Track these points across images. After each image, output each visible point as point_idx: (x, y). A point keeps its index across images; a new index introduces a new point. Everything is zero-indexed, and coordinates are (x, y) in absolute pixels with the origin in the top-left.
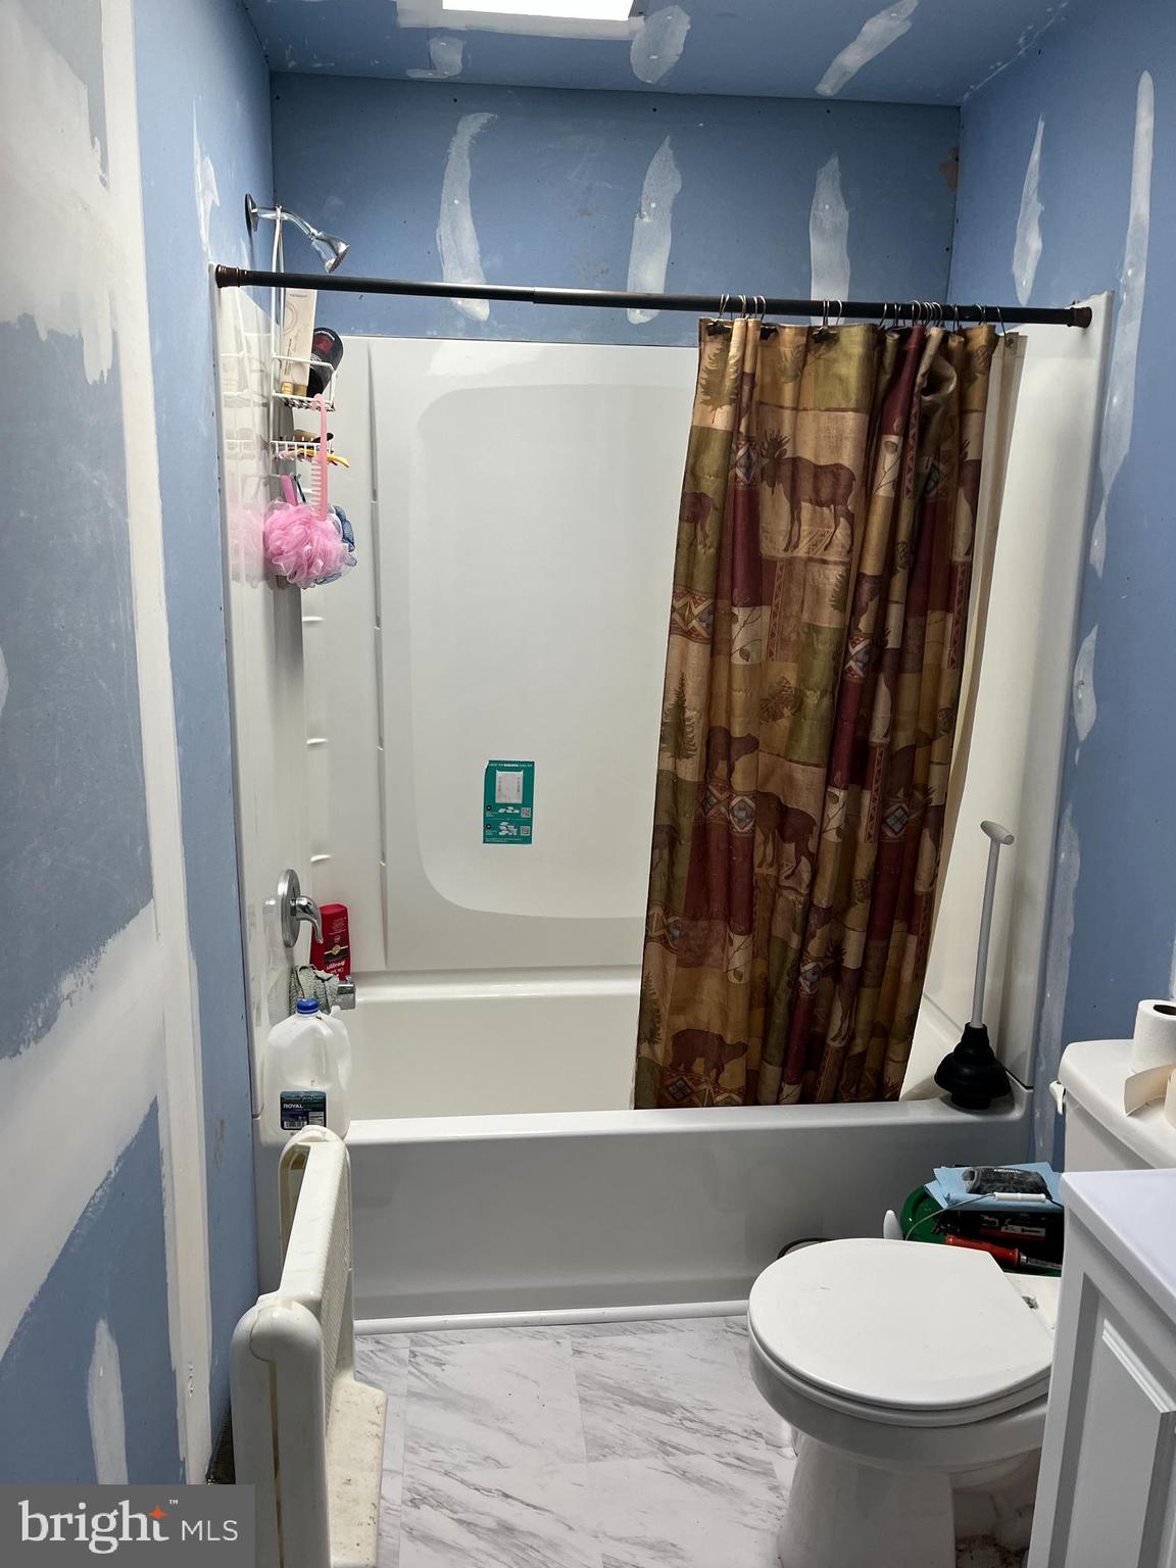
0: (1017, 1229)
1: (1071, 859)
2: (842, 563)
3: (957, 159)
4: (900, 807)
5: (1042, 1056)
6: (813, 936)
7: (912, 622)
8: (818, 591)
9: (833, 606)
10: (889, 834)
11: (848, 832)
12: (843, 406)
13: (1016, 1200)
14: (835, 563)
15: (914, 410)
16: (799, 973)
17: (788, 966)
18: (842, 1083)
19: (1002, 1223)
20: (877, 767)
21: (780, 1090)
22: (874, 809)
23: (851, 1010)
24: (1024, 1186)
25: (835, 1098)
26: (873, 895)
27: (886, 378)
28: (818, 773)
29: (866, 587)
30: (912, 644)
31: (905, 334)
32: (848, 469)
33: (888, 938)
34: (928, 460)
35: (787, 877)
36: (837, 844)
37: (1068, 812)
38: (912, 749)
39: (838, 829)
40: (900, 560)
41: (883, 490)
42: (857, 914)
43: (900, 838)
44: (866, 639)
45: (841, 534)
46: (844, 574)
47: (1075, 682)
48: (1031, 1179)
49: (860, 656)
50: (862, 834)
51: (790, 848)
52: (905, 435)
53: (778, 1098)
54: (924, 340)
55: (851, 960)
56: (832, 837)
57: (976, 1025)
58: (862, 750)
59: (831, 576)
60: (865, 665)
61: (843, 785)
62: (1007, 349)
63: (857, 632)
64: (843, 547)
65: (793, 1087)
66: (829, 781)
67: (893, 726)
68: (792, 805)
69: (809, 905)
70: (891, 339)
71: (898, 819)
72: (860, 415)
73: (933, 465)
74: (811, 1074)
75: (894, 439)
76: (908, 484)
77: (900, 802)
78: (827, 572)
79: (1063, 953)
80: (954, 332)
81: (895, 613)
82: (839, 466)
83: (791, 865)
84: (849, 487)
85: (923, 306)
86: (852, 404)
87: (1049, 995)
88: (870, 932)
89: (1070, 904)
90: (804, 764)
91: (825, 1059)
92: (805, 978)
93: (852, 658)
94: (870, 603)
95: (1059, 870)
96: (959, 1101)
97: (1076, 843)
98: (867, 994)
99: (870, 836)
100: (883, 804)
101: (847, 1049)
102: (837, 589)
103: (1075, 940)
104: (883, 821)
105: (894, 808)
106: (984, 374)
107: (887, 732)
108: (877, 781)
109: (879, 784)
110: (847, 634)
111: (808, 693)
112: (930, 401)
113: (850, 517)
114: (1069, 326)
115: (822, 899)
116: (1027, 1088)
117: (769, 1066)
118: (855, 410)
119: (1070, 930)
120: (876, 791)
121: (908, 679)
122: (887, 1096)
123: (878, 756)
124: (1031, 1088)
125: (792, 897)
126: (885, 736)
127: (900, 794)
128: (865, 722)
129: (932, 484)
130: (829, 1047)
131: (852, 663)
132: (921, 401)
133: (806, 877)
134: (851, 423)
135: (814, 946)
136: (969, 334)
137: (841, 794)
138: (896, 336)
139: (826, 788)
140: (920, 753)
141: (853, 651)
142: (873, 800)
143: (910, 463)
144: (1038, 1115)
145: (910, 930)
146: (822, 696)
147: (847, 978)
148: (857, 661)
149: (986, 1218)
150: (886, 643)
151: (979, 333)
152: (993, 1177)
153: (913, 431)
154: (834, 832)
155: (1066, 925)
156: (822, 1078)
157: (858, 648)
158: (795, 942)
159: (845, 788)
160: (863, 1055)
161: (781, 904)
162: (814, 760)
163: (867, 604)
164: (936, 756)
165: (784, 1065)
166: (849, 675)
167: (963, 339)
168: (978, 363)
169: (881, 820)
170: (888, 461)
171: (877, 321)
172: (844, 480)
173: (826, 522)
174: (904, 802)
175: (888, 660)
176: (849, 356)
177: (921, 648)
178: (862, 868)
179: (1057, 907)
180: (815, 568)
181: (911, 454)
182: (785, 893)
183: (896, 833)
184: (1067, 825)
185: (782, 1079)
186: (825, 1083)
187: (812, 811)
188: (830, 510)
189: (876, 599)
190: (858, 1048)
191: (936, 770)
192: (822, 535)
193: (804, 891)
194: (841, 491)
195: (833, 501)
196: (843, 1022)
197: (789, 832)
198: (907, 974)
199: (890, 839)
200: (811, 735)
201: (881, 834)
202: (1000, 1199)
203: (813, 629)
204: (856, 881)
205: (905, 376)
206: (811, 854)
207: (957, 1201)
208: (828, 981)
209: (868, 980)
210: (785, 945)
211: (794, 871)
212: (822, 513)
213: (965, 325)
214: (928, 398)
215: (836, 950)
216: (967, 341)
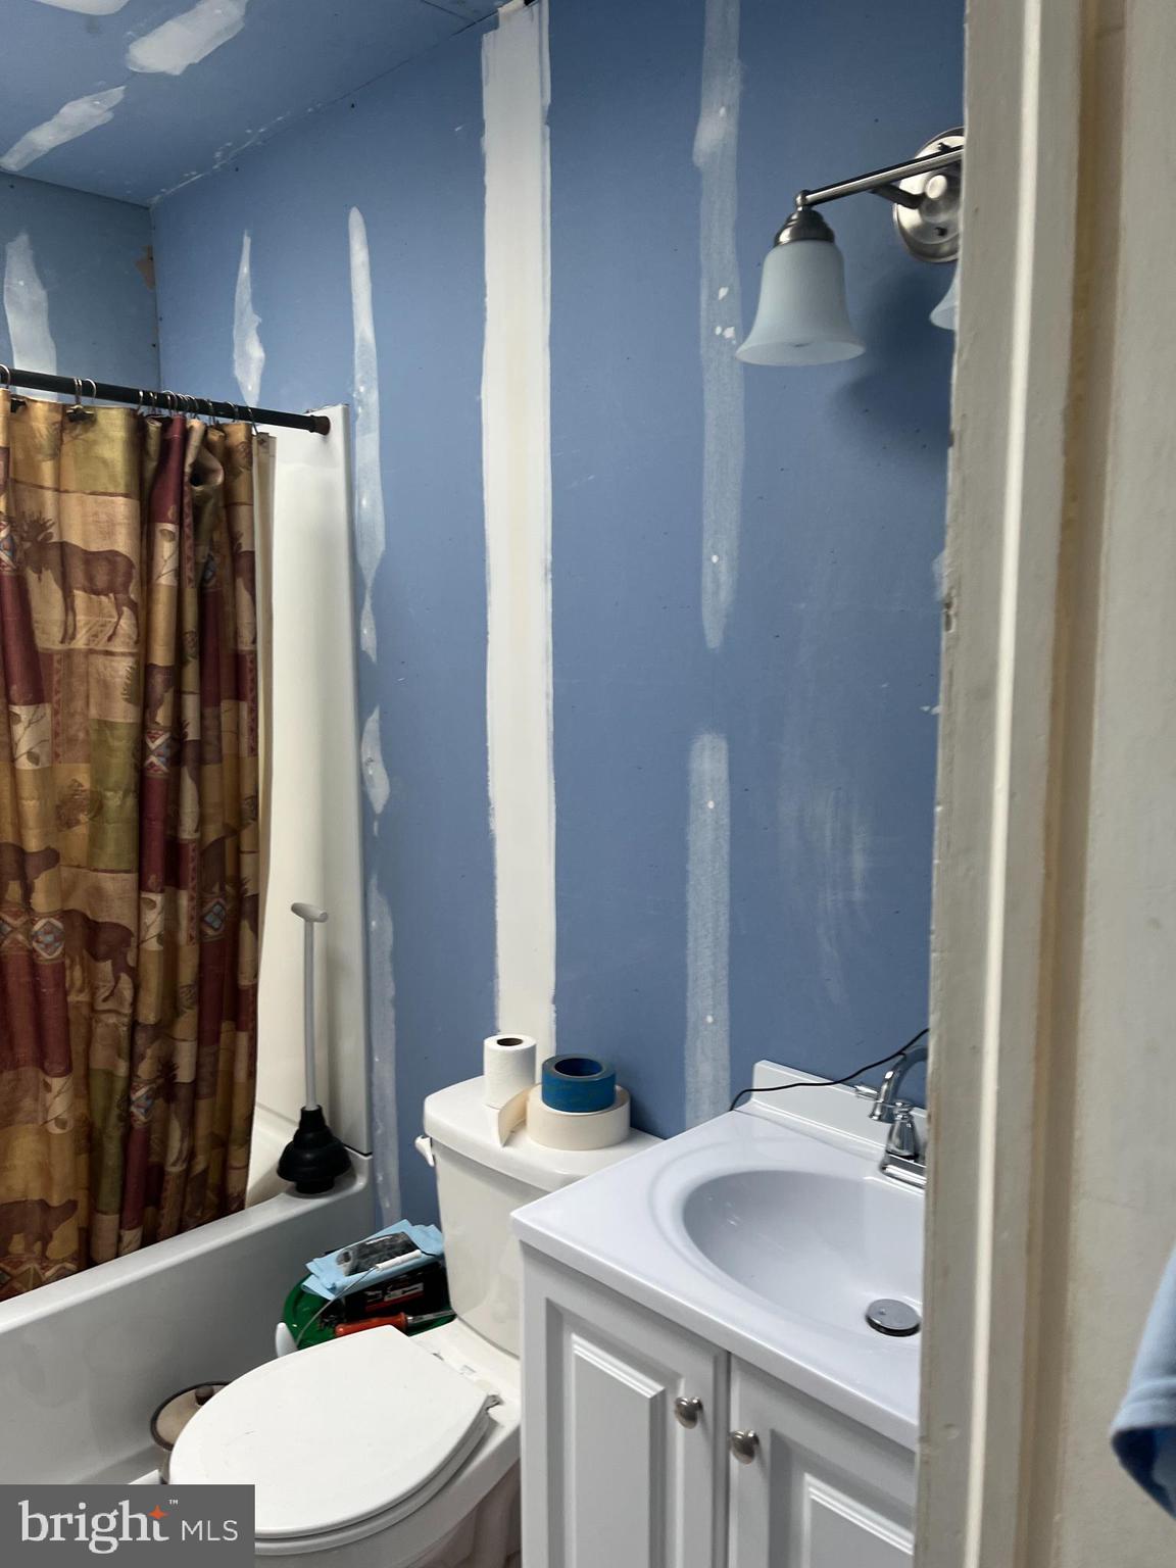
0: (398, 1294)
1: (383, 924)
2: (131, 654)
3: (152, 259)
4: (218, 903)
5: (377, 1120)
6: (142, 1057)
7: (209, 711)
8: (106, 686)
9: (126, 700)
10: (210, 932)
11: (168, 938)
12: (111, 490)
13: (397, 1264)
14: (123, 654)
15: (186, 500)
16: (129, 1102)
17: (117, 1097)
18: (187, 1208)
19: (385, 1293)
20: (190, 865)
21: (120, 1239)
22: (193, 908)
23: (190, 1126)
24: (396, 1250)
25: (180, 1229)
26: (200, 1000)
27: (152, 465)
28: (131, 879)
29: (159, 680)
30: (211, 734)
31: (167, 423)
32: (126, 557)
33: (217, 1040)
34: (204, 550)
35: (105, 1000)
36: (159, 952)
37: (374, 881)
38: (220, 842)
39: (159, 937)
40: (191, 649)
41: (165, 579)
42: (186, 1025)
43: (220, 935)
44: (166, 732)
45: (126, 624)
46: (135, 666)
47: (364, 760)
48: (400, 1241)
49: (162, 750)
50: (183, 937)
51: (106, 967)
52: (180, 524)
53: (118, 1248)
54: (186, 433)
55: (185, 1074)
56: (153, 945)
57: (312, 1108)
58: (174, 847)
59: (120, 668)
60: (167, 759)
61: (159, 889)
62: (260, 448)
63: (154, 726)
64: (130, 637)
65: (134, 1232)
66: (142, 886)
67: (202, 821)
68: (103, 918)
69: (134, 1025)
70: (154, 427)
71: (218, 915)
72: (130, 500)
73: (209, 555)
74: (150, 1210)
75: (170, 527)
76: (189, 573)
77: (217, 897)
78: (114, 664)
79: (386, 1017)
80: (211, 426)
81: (191, 704)
82: (116, 553)
83: (109, 985)
84: (129, 576)
85: (178, 397)
86: (121, 489)
87: (377, 1060)
88: (200, 1040)
89: (388, 967)
90: (112, 871)
91: (166, 1189)
92: (138, 1107)
93: (152, 752)
94: (166, 695)
95: (372, 937)
96: (305, 1189)
97: (386, 909)
98: (203, 1105)
99: (191, 938)
100: (200, 902)
101: (188, 1170)
102: (128, 682)
103: (397, 1003)
104: (202, 919)
105: (211, 904)
106: (248, 469)
107: (198, 826)
108: (193, 879)
109: (195, 881)
110: (143, 729)
111: (109, 794)
112: (202, 492)
113: (133, 606)
114: (311, 431)
115: (149, 1015)
116: (366, 1155)
117: (105, 1217)
118: (126, 496)
119: (391, 992)
120: (193, 889)
121: (211, 771)
122: (233, 1208)
123: (191, 853)
124: (370, 1154)
125: (112, 1019)
126: (196, 831)
127: (216, 889)
128: (173, 820)
129: (210, 574)
130: (169, 1173)
131: (153, 759)
132: (192, 490)
133: (128, 994)
134: (122, 509)
135: (145, 1069)
136: (227, 429)
137: (158, 898)
138: (158, 424)
139: (139, 894)
140: (229, 843)
141: (153, 746)
142: (191, 899)
143: (188, 552)
144: (380, 1178)
145: (238, 1028)
146: (125, 796)
147: (183, 1094)
148: (159, 755)
149: (370, 1293)
150: (185, 735)
151: (238, 430)
152: (367, 1251)
153: (188, 520)
154: (154, 940)
155: (387, 989)
156: (165, 1211)
157: (158, 743)
158: (122, 1069)
159: (162, 891)
160: (205, 1171)
161: (100, 1030)
162: (124, 866)
163: (162, 696)
164: (246, 845)
165: (121, 1210)
166: (152, 771)
167: (222, 434)
168: (240, 458)
169: (200, 919)
170: (166, 550)
171: (135, 406)
172: (122, 567)
173: (106, 611)
174: (221, 897)
175: (190, 753)
176: (112, 440)
177: (219, 739)
178: (187, 973)
179: (374, 974)
180: (100, 661)
181: (188, 543)
182: (104, 1017)
183: (216, 930)
184: (374, 895)
185: (121, 1226)
186: (168, 1214)
187: (127, 921)
188: (109, 598)
189: (171, 690)
190: (200, 1165)
191: (247, 859)
192: (102, 626)
193: (127, 1010)
194: (120, 580)
195: (110, 589)
196: (182, 1140)
197: (102, 949)
198: (241, 1074)
199: (212, 937)
200: (117, 838)
201: (201, 933)
202: (383, 1269)
203: (104, 725)
204: (183, 987)
205: (173, 464)
206: (132, 968)
207: (343, 1288)
208: (160, 1102)
209: (204, 1089)
210: (110, 1075)
211: (112, 991)
212: (100, 603)
213: (222, 420)
214: (198, 489)
215: (167, 1068)
216: (226, 436)
